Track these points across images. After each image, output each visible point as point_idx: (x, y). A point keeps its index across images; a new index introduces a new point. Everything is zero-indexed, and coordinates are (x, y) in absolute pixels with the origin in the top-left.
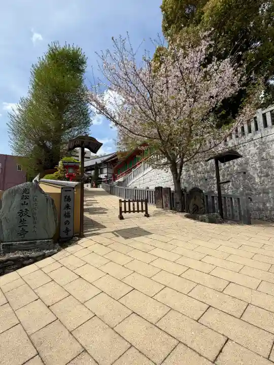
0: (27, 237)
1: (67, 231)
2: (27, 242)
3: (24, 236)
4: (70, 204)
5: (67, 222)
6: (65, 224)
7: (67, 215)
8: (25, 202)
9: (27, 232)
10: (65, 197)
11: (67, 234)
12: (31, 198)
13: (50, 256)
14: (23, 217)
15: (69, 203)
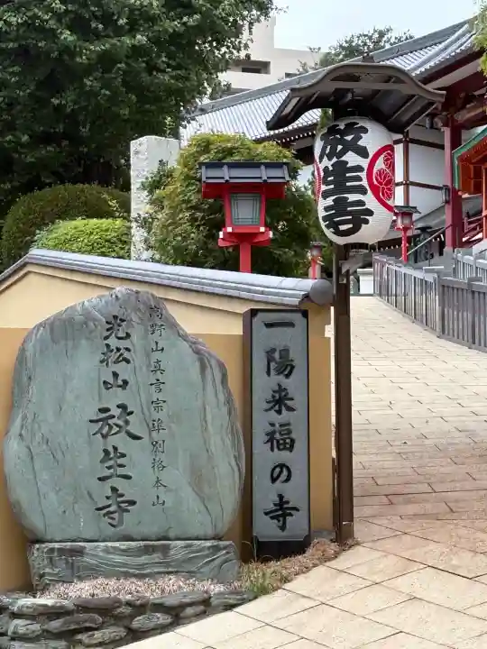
0: (130, 522)
1: (282, 510)
2: (133, 544)
3: (121, 522)
4: (293, 384)
5: (281, 472)
6: (274, 480)
7: (281, 440)
8: (115, 375)
9: (133, 503)
10: (270, 354)
11: (283, 528)
12: (137, 358)
13: (230, 607)
14: (112, 441)
15: (286, 382)
